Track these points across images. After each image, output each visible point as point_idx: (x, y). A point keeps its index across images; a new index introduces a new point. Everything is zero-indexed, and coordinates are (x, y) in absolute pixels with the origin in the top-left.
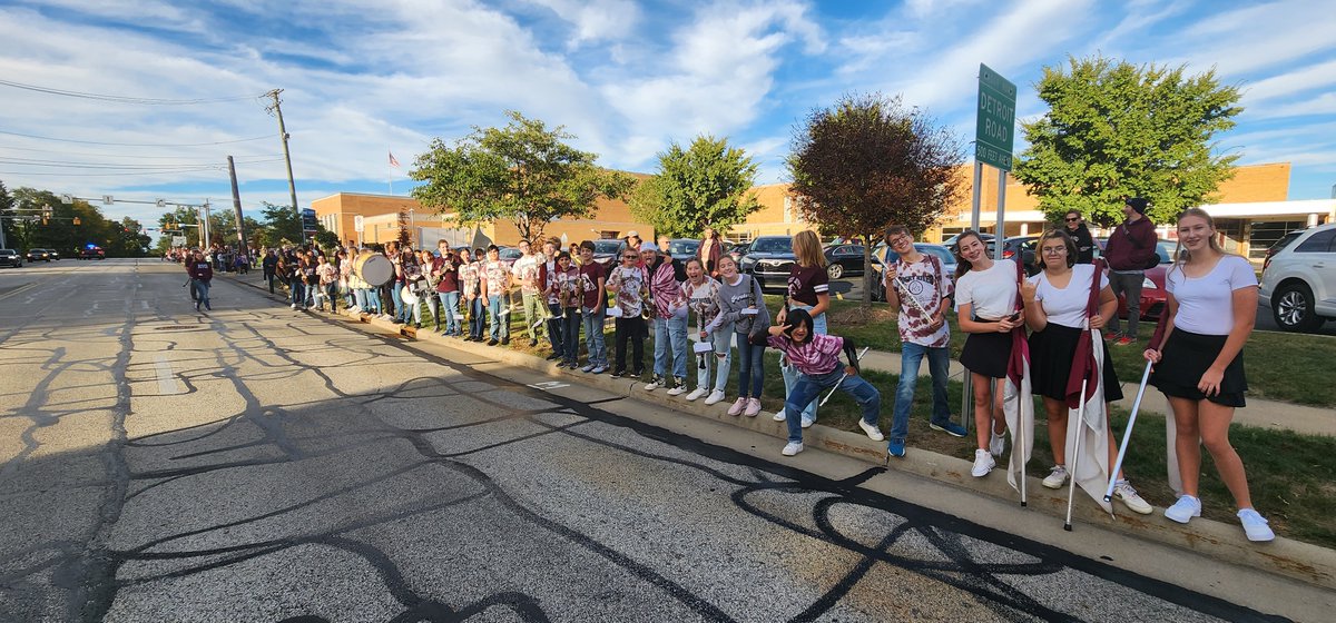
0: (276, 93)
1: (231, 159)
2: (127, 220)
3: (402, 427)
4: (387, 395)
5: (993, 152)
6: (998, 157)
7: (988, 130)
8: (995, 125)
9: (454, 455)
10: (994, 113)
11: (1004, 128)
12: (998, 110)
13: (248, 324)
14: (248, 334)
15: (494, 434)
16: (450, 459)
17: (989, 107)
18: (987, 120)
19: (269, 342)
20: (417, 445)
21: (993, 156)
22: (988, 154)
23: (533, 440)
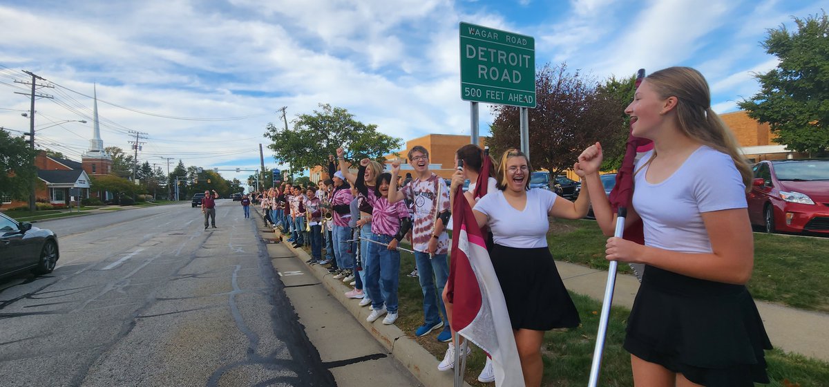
0: (284, 109)
1: (261, 145)
3: (159, 296)
4: (194, 276)
5: (497, 92)
6: (506, 96)
7: (482, 74)
8: (497, 70)
9: (143, 317)
10: (492, 61)
11: (514, 72)
12: (500, 57)
13: (215, 232)
14: (205, 238)
15: (193, 304)
16: (136, 319)
17: (482, 56)
18: (480, 66)
19: (205, 242)
20: (141, 308)
21: (497, 95)
22: (487, 94)
23: (204, 310)
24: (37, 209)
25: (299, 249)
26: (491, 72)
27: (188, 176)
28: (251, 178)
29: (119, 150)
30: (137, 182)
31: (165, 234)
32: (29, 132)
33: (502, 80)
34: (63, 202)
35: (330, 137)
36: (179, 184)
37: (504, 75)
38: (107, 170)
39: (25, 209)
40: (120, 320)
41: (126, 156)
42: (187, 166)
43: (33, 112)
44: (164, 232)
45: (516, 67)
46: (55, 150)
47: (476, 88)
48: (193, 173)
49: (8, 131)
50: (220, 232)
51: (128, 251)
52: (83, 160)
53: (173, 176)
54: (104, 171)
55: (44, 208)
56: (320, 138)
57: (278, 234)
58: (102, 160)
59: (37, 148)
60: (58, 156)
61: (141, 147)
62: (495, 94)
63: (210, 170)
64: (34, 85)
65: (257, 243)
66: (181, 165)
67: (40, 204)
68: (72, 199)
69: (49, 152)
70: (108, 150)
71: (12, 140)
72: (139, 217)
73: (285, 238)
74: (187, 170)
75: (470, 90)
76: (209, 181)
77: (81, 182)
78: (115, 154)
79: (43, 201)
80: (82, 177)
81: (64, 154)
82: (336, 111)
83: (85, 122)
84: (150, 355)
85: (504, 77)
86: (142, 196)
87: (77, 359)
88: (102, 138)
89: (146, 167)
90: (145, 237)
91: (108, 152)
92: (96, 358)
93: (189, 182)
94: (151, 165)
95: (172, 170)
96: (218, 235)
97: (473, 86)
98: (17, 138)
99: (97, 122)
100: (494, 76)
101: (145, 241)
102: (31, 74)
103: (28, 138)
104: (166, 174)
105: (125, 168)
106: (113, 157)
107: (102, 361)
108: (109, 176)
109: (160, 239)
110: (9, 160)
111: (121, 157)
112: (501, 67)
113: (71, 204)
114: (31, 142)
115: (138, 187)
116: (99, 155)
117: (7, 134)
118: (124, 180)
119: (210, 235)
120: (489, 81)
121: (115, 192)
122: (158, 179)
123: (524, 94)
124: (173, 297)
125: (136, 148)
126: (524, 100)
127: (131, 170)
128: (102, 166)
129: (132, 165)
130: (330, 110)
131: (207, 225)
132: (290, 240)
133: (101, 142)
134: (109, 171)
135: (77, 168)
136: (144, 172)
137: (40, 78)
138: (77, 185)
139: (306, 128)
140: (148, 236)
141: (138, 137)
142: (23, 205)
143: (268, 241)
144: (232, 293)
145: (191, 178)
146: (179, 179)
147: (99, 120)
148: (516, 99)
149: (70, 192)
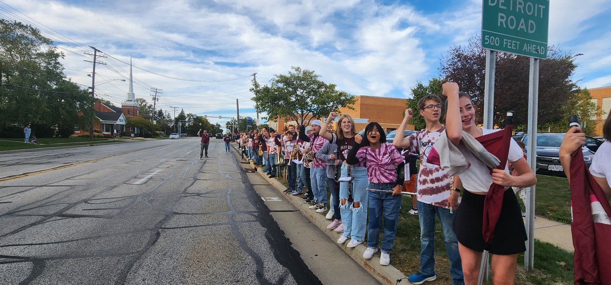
0: (255, 75)
1: (237, 100)
2: (217, 124)
3: (175, 210)
4: (198, 195)
5: (513, 42)
6: (521, 46)
7: (501, 23)
8: (514, 18)
9: (165, 228)
10: (511, 9)
11: (530, 21)
12: (518, 6)
13: (207, 161)
14: (201, 165)
15: (201, 220)
16: (160, 230)
17: (502, 4)
18: (500, 14)
19: (202, 168)
20: (163, 220)
21: (513, 45)
22: (505, 43)
23: (211, 227)
24: (94, 137)
25: (272, 179)
26: (509, 20)
27: (187, 120)
28: (228, 123)
29: (144, 101)
30: (155, 122)
31: (173, 160)
32: (91, 86)
33: (519, 29)
34: (110, 133)
35: (298, 93)
36: (181, 125)
37: (521, 24)
38: (137, 114)
39: (87, 136)
40: (149, 229)
41: (148, 105)
42: (186, 113)
43: (94, 73)
44: (174, 158)
45: (532, 17)
46: (106, 99)
47: (495, 36)
48: (190, 118)
49: (79, 85)
50: (210, 161)
51: (150, 171)
52: (123, 106)
53: (177, 120)
54: (135, 114)
55: (98, 137)
56: (290, 94)
57: (252, 166)
58: (134, 107)
59: (95, 97)
60: (108, 103)
61: (158, 99)
62: (511, 43)
63: (201, 117)
64: (95, 55)
65: (239, 171)
66: (182, 112)
67: (96, 134)
68: (115, 131)
69: (102, 100)
70: (137, 100)
71: (81, 91)
72: (156, 147)
73: (259, 169)
74: (186, 116)
75: (489, 38)
76: (200, 124)
77: (120, 120)
78: (142, 103)
79: (98, 132)
80: (122, 117)
81: (111, 102)
82: (305, 73)
83: (124, 81)
84: (174, 268)
85: (520, 26)
86: (158, 132)
87: (118, 264)
88: (134, 92)
89: (160, 113)
90: (161, 161)
91: (137, 101)
92: (132, 265)
93: (187, 124)
94: (163, 112)
95: (177, 116)
96: (210, 163)
97: (493, 35)
98: (84, 90)
99: (131, 81)
100: (512, 25)
101: (162, 164)
102: (94, 48)
103: (90, 90)
104: (173, 118)
105: (148, 113)
106: (140, 105)
107: (137, 269)
108: (137, 118)
109: (172, 163)
110: (79, 104)
111: (145, 105)
112: (519, 16)
113: (114, 135)
114: (92, 93)
115: (156, 126)
116: (132, 104)
117: (79, 88)
118: (147, 120)
119: (205, 162)
120: (507, 30)
121: (141, 129)
122: (168, 121)
123: (537, 44)
124: (186, 212)
125: (155, 100)
126: (537, 51)
127: (151, 114)
128: (134, 110)
129: (152, 111)
130: (300, 72)
131: (202, 155)
132: (264, 171)
133: (133, 95)
134: (138, 114)
135: (119, 111)
136: (159, 116)
137: (99, 51)
138: (118, 122)
139: (281, 85)
140: (163, 160)
141: (156, 92)
142: (87, 133)
143: (247, 170)
144: (229, 212)
145: (189, 121)
146: (181, 122)
147: (133, 80)
148: (530, 49)
149: (114, 127)
